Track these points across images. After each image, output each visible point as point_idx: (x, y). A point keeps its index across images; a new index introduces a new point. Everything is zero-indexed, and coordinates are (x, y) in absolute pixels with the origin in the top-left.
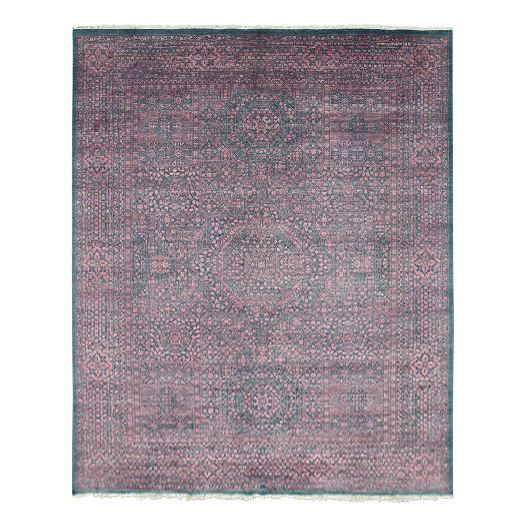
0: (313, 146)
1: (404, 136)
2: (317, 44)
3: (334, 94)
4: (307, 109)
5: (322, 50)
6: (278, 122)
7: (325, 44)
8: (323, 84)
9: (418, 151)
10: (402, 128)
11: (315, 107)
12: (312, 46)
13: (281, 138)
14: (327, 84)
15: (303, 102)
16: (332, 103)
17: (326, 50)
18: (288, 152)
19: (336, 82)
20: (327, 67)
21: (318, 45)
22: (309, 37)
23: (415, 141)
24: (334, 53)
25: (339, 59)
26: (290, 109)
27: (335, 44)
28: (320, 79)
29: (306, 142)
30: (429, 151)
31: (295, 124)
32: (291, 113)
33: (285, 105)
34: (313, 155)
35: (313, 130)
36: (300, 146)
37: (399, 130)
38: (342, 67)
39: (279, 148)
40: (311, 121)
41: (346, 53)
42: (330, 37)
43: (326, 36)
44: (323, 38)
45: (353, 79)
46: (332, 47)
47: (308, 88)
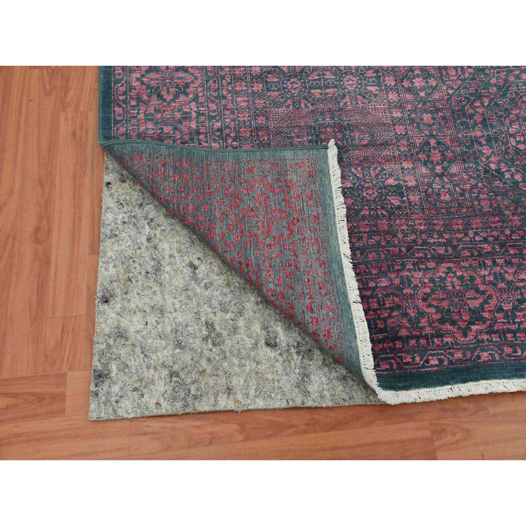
0: (422, 94)
1: (219, 124)
2: (471, 336)
3: (399, 208)
4: (454, 169)
5: (454, 323)
6: (514, 136)
7: (448, 340)
8: (430, 232)
9: (186, 94)
10: (225, 140)
11: (437, 175)
12: (481, 332)
13: (496, 104)
14: (422, 232)
15: (468, 186)
16: (398, 186)
17: (442, 321)
18: (473, 79)
19: (400, 236)
20: (429, 275)
21: (465, 335)
22: (497, 357)
23: (194, 115)
24: (422, 314)
25: (405, 298)
26: (493, 166)
27: (422, 342)
28: (439, 244)
29: (439, 100)
30: (160, 97)
31: (473, 134)
32: (488, 158)
33: (507, 176)
34: (418, 76)
35: (430, 126)
36: (451, 92)
37: (233, 135)
38: (393, 276)
39: (495, 85)
40: (439, 143)
41: (390, 316)
42: (441, 361)
43: (451, 362)
44: (458, 355)
45: (358, 248)
46: (428, 330)
47: (463, 218)
